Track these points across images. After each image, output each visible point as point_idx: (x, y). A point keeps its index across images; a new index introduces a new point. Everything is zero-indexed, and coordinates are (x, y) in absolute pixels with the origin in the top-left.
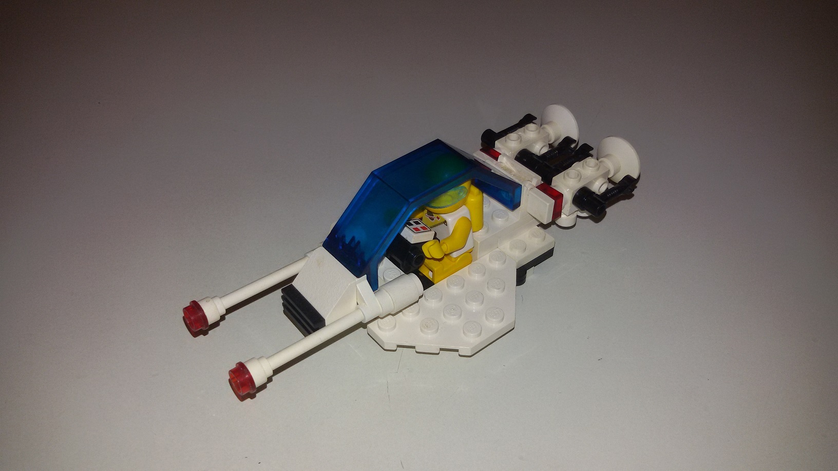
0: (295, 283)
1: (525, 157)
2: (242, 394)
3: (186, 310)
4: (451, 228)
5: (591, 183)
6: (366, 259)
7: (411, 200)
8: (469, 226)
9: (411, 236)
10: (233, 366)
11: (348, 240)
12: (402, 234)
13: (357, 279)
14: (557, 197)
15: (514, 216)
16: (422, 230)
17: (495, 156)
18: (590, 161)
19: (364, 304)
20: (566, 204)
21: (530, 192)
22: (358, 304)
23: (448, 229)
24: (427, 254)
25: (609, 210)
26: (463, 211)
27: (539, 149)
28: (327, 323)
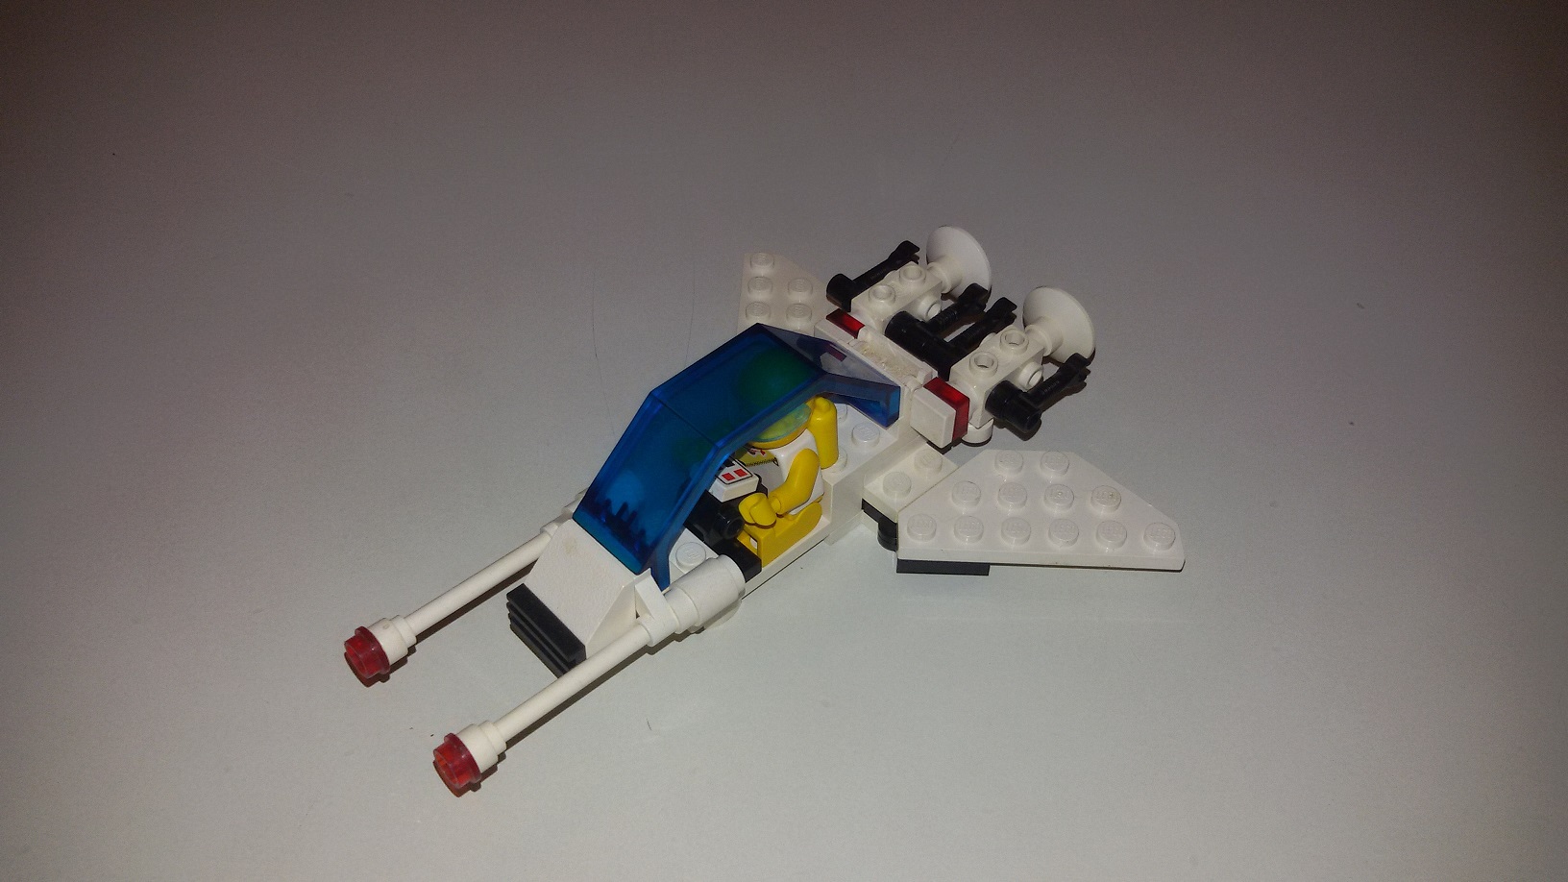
0: (528, 581)
1: (903, 329)
2: (458, 786)
3: (350, 643)
4: (786, 471)
5: (1016, 372)
6: (649, 542)
7: (720, 444)
8: (816, 462)
9: (721, 491)
10: (440, 741)
11: (615, 509)
12: (710, 491)
13: (636, 577)
14: (959, 402)
15: (889, 436)
16: (737, 477)
17: (853, 328)
18: (1013, 331)
19: (648, 616)
20: (974, 410)
21: (915, 396)
22: (637, 616)
23: (780, 473)
24: (747, 518)
25: (1046, 416)
26: (805, 439)
27: (927, 308)
28: (588, 652)
